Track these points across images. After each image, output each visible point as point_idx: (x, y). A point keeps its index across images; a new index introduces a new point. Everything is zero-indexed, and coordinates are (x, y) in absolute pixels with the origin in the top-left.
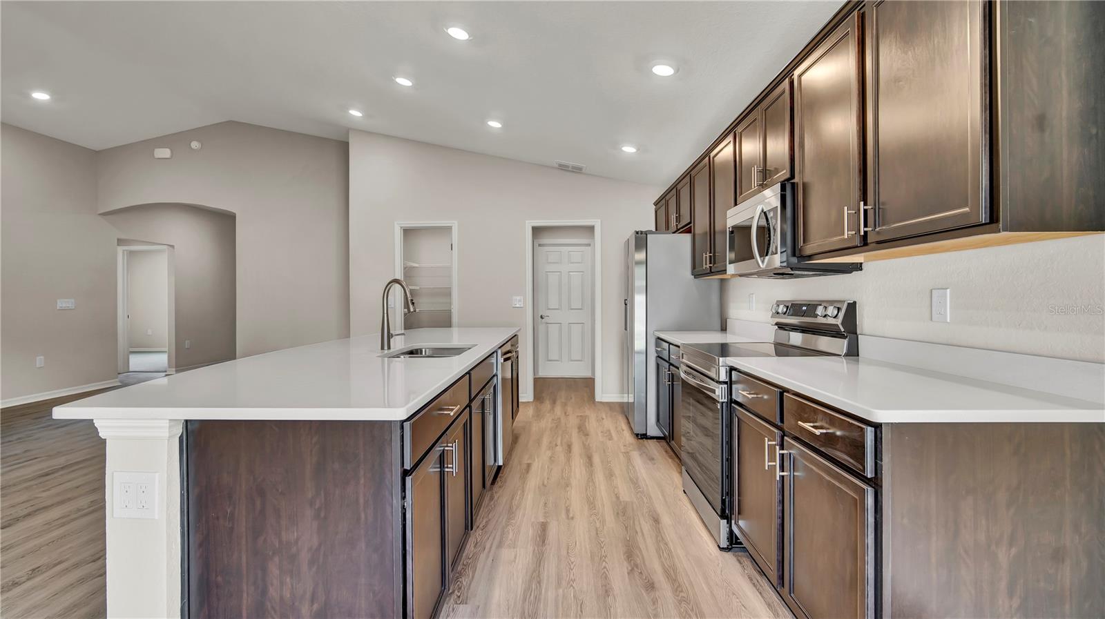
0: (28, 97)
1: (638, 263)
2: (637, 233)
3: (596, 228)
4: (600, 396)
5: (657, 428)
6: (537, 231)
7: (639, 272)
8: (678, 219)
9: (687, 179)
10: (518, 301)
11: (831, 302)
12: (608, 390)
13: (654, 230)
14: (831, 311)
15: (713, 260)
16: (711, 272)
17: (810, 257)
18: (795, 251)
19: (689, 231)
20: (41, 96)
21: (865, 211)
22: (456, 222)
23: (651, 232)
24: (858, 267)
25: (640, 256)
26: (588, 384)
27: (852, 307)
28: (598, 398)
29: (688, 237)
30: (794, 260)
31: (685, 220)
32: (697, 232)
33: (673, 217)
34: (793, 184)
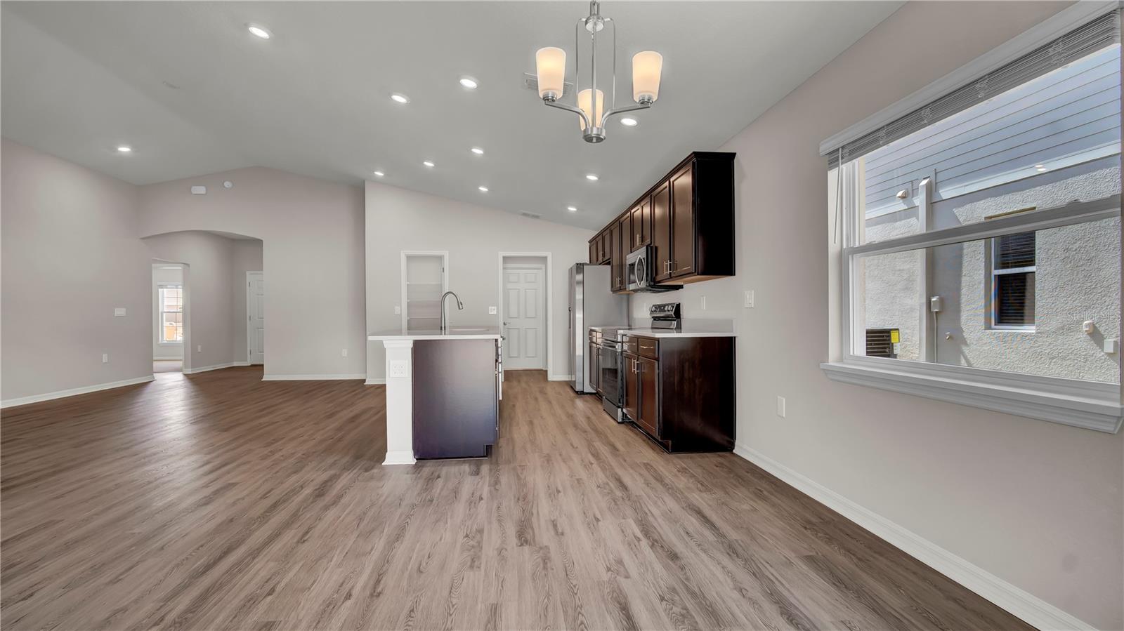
0: (116, 150)
1: (578, 283)
2: (577, 264)
3: (548, 258)
4: (551, 377)
5: (589, 387)
6: (505, 259)
7: (579, 290)
8: (604, 255)
9: (608, 231)
10: (493, 311)
11: (670, 304)
12: (557, 374)
13: (588, 263)
14: (670, 308)
15: (622, 282)
16: (621, 289)
17: (659, 282)
18: (653, 280)
19: (609, 264)
20: (124, 149)
21: (670, 264)
22: (447, 252)
23: (586, 264)
24: (681, 287)
25: (579, 277)
26: (543, 374)
27: (678, 306)
28: (549, 380)
29: (609, 267)
30: (652, 283)
31: (607, 257)
32: (614, 264)
33: (601, 254)
34: (652, 247)
